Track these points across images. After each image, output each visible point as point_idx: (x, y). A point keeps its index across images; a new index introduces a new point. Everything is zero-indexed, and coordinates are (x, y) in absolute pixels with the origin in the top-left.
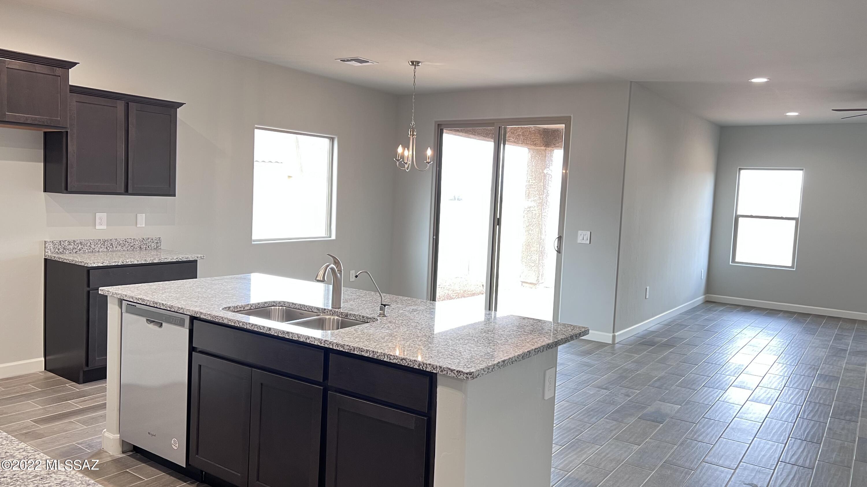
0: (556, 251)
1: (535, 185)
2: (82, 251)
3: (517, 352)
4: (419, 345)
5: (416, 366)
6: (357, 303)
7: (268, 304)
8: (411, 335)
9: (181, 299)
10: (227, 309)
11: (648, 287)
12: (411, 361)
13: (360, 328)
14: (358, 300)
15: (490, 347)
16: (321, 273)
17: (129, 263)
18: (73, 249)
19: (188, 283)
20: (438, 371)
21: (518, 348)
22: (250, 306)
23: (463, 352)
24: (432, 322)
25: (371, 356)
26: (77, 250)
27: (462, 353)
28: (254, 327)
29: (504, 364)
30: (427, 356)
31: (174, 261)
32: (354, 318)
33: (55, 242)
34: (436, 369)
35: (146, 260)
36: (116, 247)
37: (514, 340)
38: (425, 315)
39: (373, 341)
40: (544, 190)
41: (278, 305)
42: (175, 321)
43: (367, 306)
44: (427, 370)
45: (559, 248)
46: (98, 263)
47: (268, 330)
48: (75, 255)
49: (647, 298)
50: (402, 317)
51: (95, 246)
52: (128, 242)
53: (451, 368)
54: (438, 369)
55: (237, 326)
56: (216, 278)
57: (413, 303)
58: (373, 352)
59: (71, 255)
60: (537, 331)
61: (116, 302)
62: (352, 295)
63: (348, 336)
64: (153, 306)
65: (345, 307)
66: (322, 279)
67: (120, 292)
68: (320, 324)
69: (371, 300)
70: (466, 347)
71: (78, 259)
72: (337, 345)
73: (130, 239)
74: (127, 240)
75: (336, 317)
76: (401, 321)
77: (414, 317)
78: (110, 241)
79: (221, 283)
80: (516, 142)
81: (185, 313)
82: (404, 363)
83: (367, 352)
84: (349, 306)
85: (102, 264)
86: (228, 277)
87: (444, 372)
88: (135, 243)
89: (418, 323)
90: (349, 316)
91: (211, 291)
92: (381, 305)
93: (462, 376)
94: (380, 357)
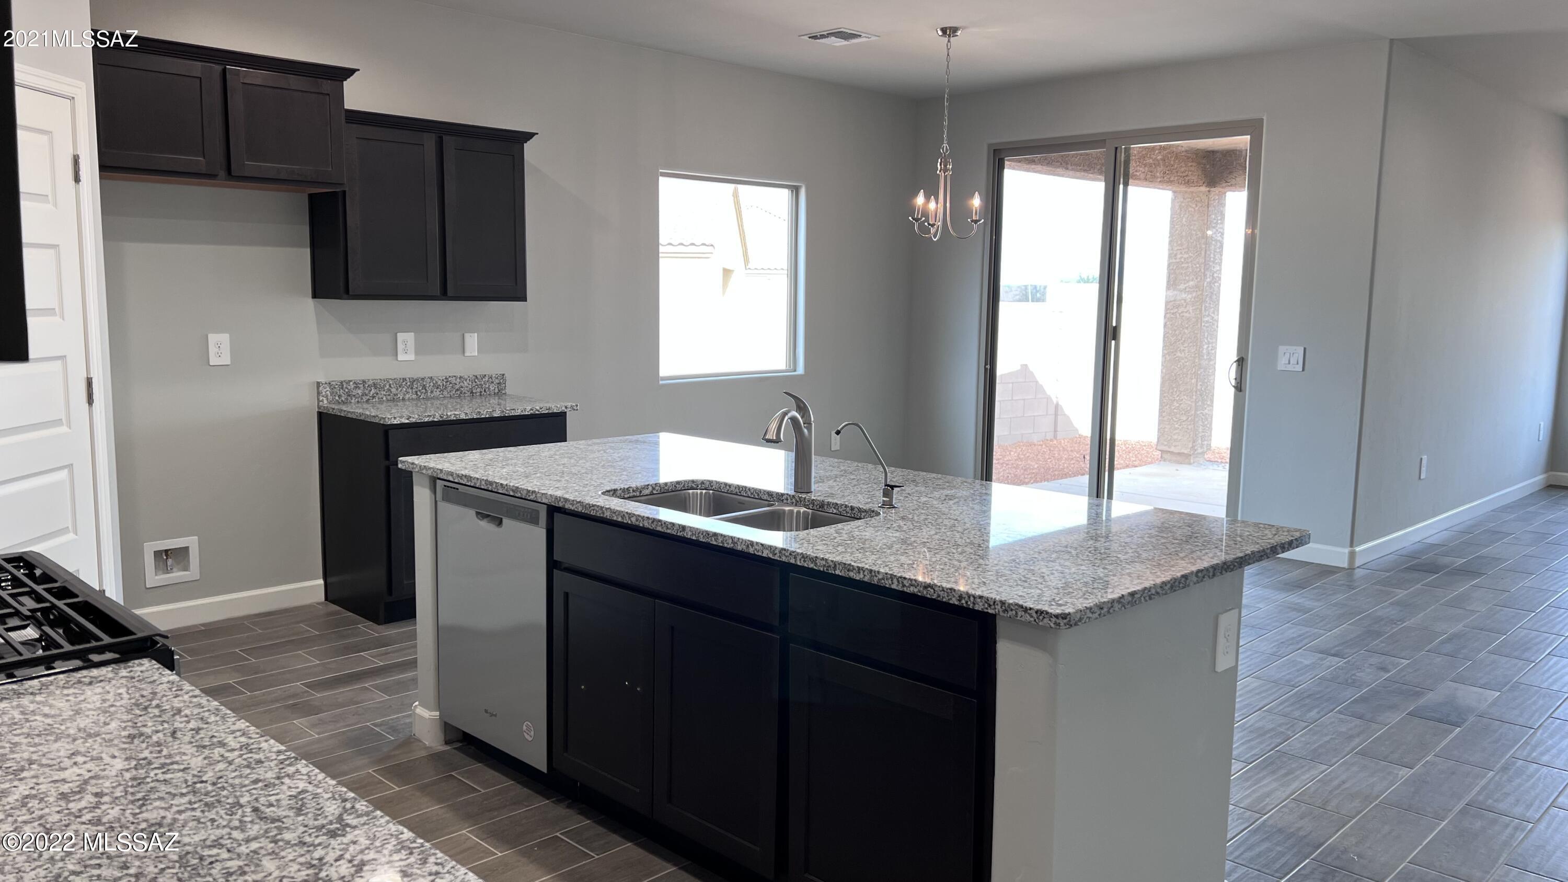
0: (1234, 386)
1: (1187, 263)
2: (377, 400)
3: (1160, 577)
4: (960, 561)
5: (954, 599)
6: (840, 484)
7: (682, 485)
8: (943, 542)
9: (534, 476)
10: (611, 493)
11: (1425, 458)
12: (944, 591)
13: (845, 528)
14: (842, 479)
15: (1103, 566)
16: (773, 426)
17: (453, 418)
18: (362, 395)
19: (547, 450)
20: (999, 611)
21: (1163, 569)
22: (650, 488)
23: (1048, 575)
24: (984, 519)
25: (866, 579)
26: (368, 397)
27: (1046, 577)
28: (657, 525)
29: (1133, 599)
30: (976, 581)
31: (527, 413)
32: (835, 511)
33: (334, 383)
34: (993, 607)
35: (479, 412)
36: (432, 392)
37: (1152, 554)
38: (971, 505)
39: (871, 552)
40: (1207, 273)
41: (700, 486)
42: (523, 516)
43: (860, 489)
44: (977, 607)
45: (1239, 381)
46: (401, 417)
47: (681, 530)
48: (365, 406)
49: (1422, 478)
50: (925, 508)
51: (397, 389)
52: (451, 383)
53: (1025, 605)
54: (998, 607)
55: (627, 523)
56: (595, 441)
57: (947, 484)
58: (871, 571)
59: (360, 405)
60: (1199, 538)
61: (427, 482)
62: (832, 470)
63: (824, 542)
64: (486, 488)
65: (819, 491)
66: (774, 438)
67: (432, 465)
68: (772, 522)
69: (866, 478)
70: (1054, 566)
71: (370, 411)
72: (803, 557)
73: (454, 378)
74: (450, 379)
75: (803, 510)
76: (923, 517)
77: (950, 510)
78: (421, 382)
79: (604, 450)
80: (1150, 179)
81: (539, 501)
82: (929, 594)
83: (859, 573)
84: (827, 489)
85: (408, 419)
86: (616, 439)
87: (1010, 613)
88: (462, 384)
89: (956, 520)
90: (825, 507)
91: (584, 463)
92: (885, 486)
93: (1046, 620)
94: (883, 581)
